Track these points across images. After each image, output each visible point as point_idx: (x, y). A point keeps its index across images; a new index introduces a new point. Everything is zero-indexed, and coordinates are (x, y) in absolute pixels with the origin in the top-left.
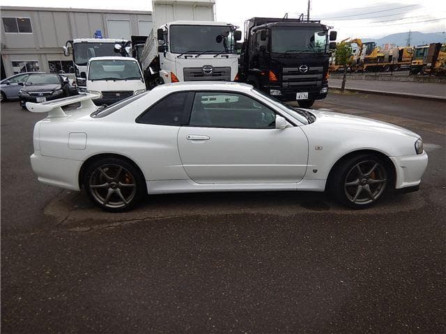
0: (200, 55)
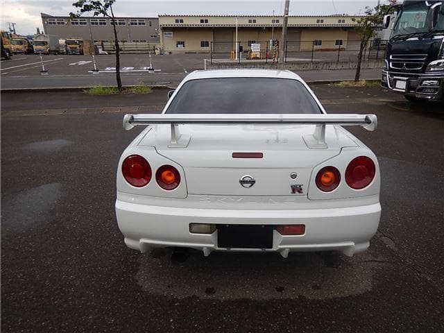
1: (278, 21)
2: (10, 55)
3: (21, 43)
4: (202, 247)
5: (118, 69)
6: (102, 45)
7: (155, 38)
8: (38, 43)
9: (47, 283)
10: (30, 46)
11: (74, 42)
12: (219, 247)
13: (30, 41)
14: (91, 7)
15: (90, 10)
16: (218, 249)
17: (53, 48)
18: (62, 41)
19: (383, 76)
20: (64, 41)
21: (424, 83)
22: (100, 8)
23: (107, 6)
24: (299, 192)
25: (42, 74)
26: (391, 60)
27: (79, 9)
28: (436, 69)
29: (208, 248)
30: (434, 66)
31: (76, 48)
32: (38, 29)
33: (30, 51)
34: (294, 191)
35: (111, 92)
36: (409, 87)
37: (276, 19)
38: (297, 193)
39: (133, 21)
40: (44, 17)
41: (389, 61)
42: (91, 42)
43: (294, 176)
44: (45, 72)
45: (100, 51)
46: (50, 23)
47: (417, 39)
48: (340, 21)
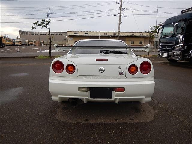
1: (116, 34)
2: (5, 46)
3: (10, 41)
4: (83, 98)
5: (50, 51)
6: (44, 42)
7: (66, 40)
8: (17, 41)
9: (17, 118)
10: (14, 42)
11: (32, 41)
12: (90, 98)
13: (14, 41)
14: (41, 24)
15: (40, 26)
16: (90, 99)
17: (23, 43)
18: (27, 41)
19: (158, 51)
20: (28, 41)
21: (174, 53)
22: (44, 25)
23: (47, 24)
24: (122, 74)
25: (18, 52)
26: (161, 45)
27: (36, 25)
28: (179, 48)
29: (86, 98)
30: (178, 47)
31: (32, 44)
32: (17, 37)
33: (13, 44)
34: (120, 74)
35: (47, 58)
36: (169, 55)
37: (115, 33)
38: (121, 75)
39: (57, 33)
40: (20, 31)
41: (160, 46)
42: (39, 41)
43: (120, 68)
44: (19, 51)
45: (43, 45)
46: (23, 34)
47: (170, 37)
48: (141, 34)
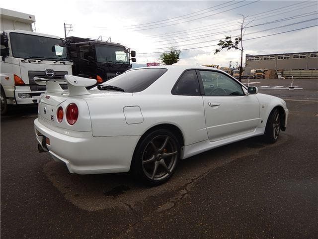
0: (42, 60)
17: (246, 75)
20: (254, 70)
22: (232, 45)
27: (221, 46)
31: (261, 75)
34: (51, 119)
40: (248, 56)
43: (52, 110)
46: (250, 60)
